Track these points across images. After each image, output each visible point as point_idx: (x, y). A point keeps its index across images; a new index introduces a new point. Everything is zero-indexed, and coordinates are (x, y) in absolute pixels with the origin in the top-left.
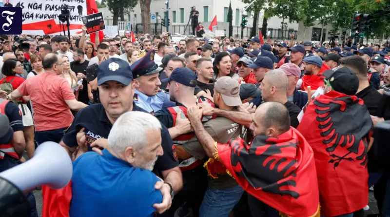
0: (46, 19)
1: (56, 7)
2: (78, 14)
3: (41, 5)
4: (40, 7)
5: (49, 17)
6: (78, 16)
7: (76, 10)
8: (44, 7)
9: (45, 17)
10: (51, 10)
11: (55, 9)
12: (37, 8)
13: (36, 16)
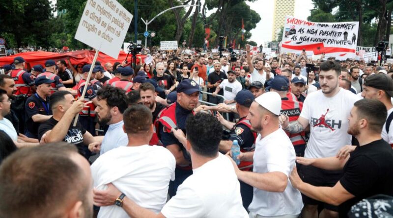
0: (318, 43)
1: (327, 33)
2: (343, 39)
3: (317, 31)
4: (316, 32)
5: (320, 41)
6: (343, 41)
7: (342, 36)
8: (318, 32)
9: (317, 41)
10: (323, 35)
11: (326, 34)
12: (313, 33)
13: (311, 40)
